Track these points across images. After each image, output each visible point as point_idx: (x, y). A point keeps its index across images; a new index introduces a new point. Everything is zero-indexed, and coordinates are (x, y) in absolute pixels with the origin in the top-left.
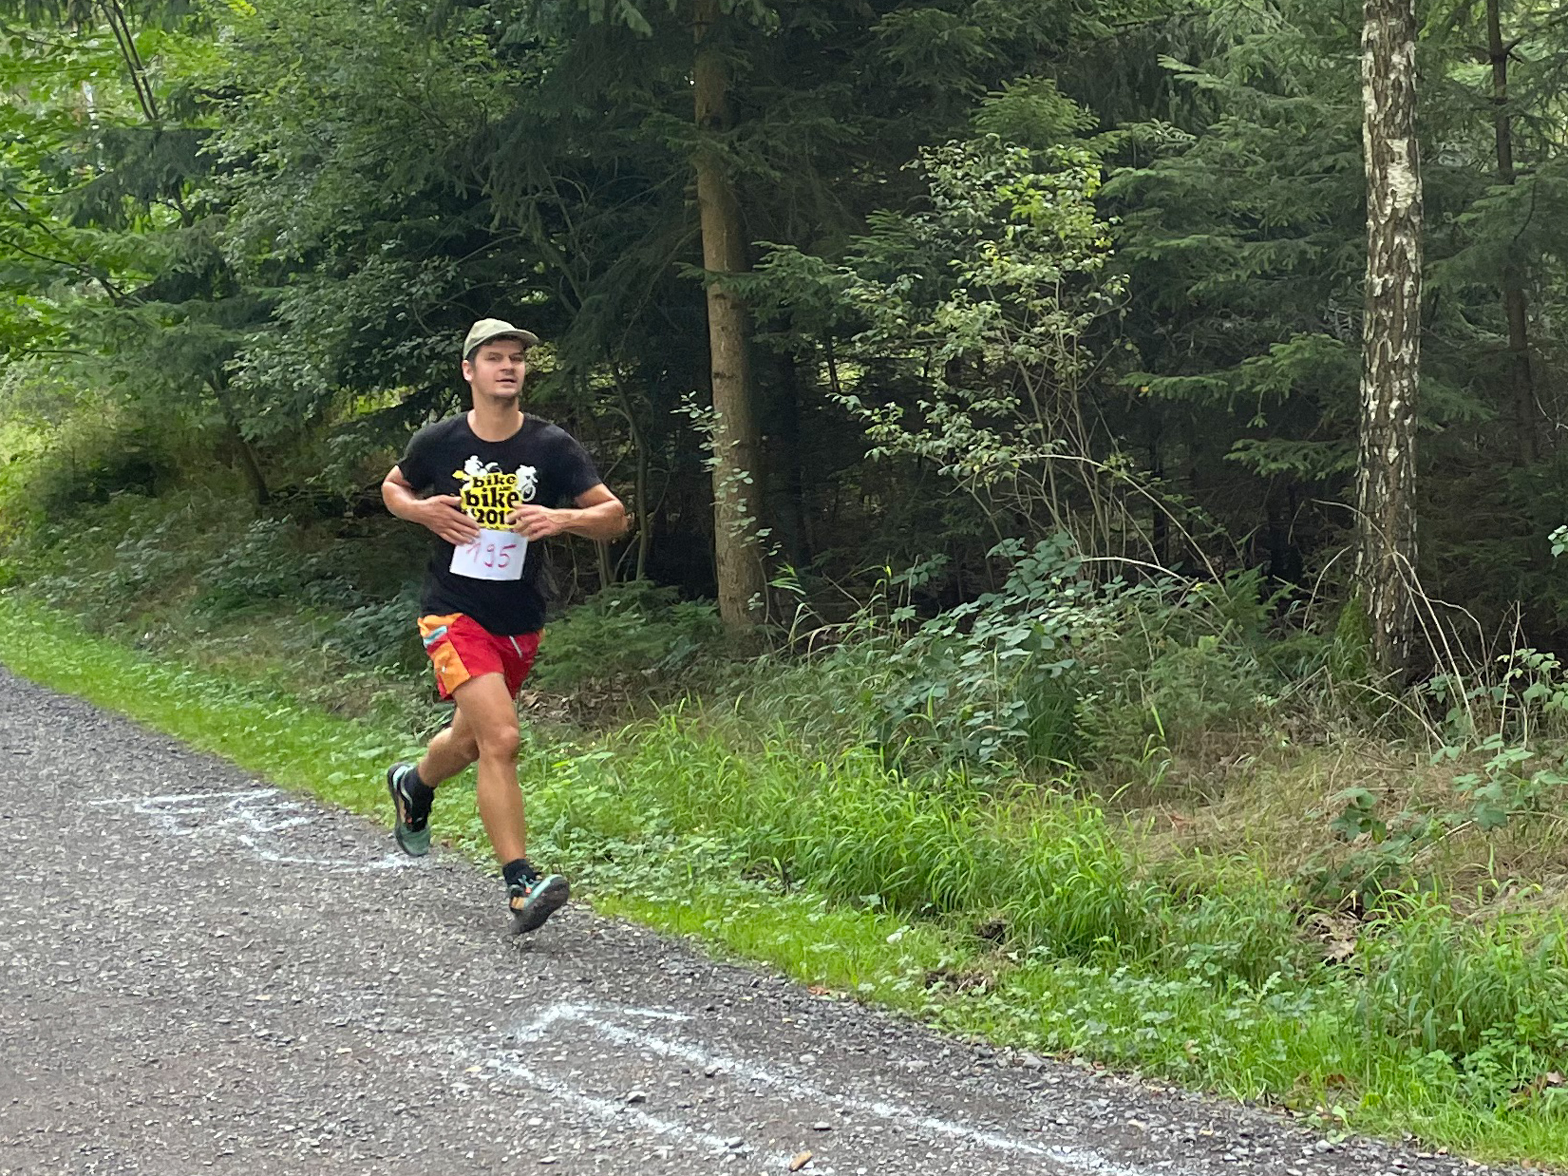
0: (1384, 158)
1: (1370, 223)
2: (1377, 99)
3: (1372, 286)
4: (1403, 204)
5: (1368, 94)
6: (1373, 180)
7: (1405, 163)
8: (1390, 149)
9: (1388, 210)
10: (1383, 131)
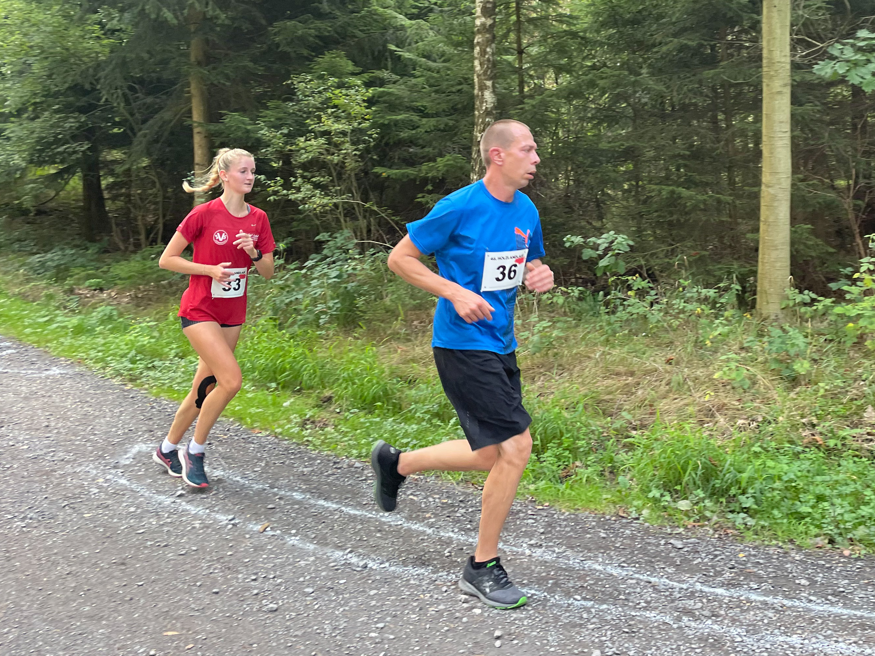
0: (483, 88)
1: (476, 113)
2: (481, 64)
3: (477, 137)
4: (490, 106)
5: (476, 63)
6: (478, 96)
7: (491, 90)
8: (485, 85)
9: (484, 108)
10: (483, 77)
